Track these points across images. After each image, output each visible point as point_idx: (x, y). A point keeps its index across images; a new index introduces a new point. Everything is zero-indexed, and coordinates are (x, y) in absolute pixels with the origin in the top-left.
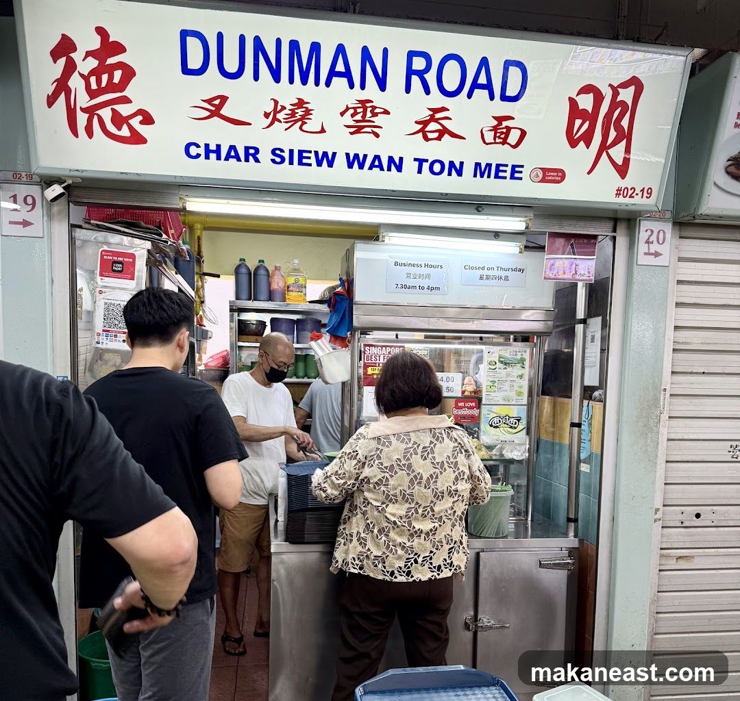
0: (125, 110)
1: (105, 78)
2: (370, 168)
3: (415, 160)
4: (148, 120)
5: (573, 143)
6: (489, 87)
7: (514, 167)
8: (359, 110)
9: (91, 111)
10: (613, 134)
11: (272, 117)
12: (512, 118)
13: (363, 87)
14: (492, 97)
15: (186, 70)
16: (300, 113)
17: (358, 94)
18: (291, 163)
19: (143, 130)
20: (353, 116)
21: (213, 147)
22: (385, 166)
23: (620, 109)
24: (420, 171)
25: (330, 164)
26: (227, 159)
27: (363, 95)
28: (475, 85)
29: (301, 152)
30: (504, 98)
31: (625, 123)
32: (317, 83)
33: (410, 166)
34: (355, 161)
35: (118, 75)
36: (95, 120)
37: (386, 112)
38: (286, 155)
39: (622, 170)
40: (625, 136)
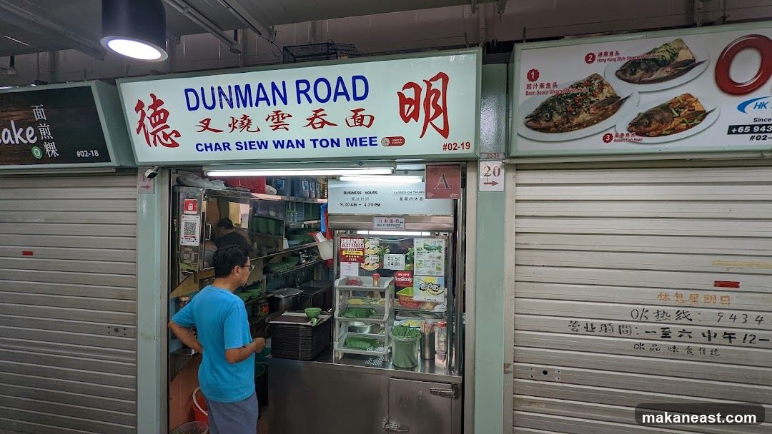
0: (168, 131)
1: (157, 117)
2: (287, 148)
3: (311, 140)
4: (178, 135)
5: (406, 120)
6: (345, 93)
7: (370, 138)
8: (275, 117)
9: (154, 133)
10: (432, 111)
11: (233, 126)
12: (363, 110)
13: (275, 104)
14: (348, 99)
15: (190, 109)
16: (246, 122)
17: (273, 108)
18: (246, 149)
19: (177, 140)
20: (272, 120)
21: (208, 145)
22: (295, 145)
23: (434, 94)
24: (315, 146)
25: (266, 147)
26: (216, 150)
27: (276, 108)
28: (337, 94)
29: (250, 143)
30: (356, 98)
31: (440, 102)
32: (251, 106)
33: (309, 144)
34: (278, 144)
35: (162, 115)
36: (157, 138)
37: (290, 116)
38: (243, 145)
39: (445, 133)
40: (442, 110)
